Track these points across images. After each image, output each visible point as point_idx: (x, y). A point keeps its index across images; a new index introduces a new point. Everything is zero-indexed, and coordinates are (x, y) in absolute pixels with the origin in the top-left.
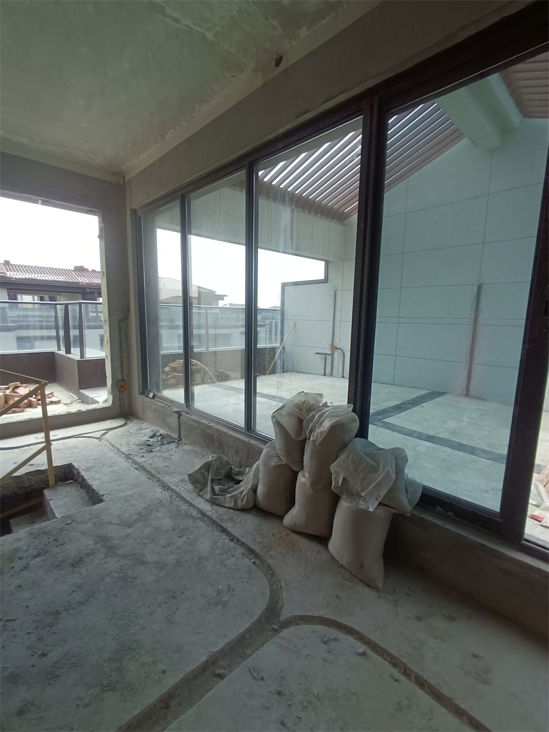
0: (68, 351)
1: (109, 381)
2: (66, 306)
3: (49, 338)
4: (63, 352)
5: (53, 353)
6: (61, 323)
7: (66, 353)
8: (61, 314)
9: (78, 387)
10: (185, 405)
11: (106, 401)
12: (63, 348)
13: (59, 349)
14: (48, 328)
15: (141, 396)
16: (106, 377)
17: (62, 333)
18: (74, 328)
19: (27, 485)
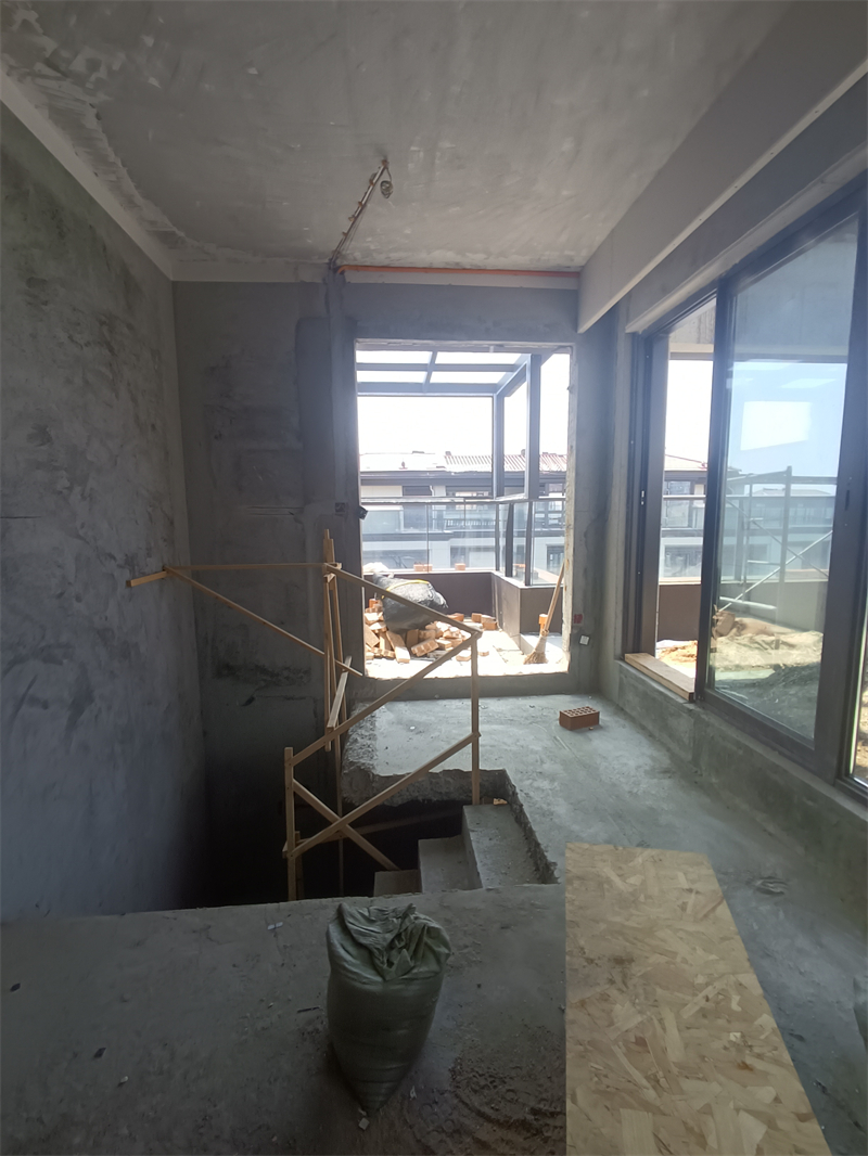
0: (508, 572)
2: (511, 504)
3: (486, 549)
4: (501, 574)
6: (502, 529)
7: (506, 575)
8: (503, 516)
9: (517, 628)
11: (559, 662)
12: (503, 569)
13: (497, 569)
14: (487, 535)
15: (618, 663)
16: (562, 620)
17: (502, 542)
18: (518, 536)
19: (444, 790)
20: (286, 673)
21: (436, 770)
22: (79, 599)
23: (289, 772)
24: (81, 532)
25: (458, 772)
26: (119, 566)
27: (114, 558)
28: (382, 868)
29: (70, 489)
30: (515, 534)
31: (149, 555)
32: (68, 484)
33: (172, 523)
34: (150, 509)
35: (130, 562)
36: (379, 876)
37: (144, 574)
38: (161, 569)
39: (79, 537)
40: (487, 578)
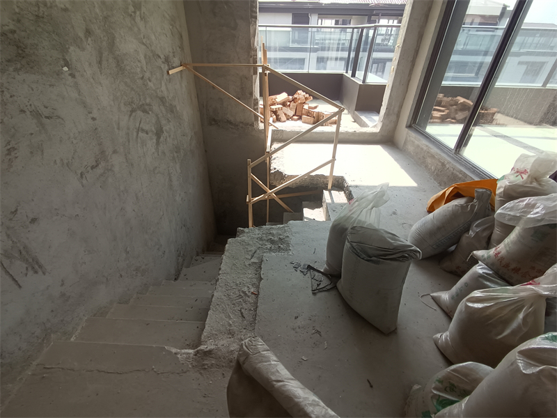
0: (353, 75)
1: (383, 110)
2: (363, 28)
3: (341, 59)
4: (349, 75)
5: (341, 76)
6: (353, 45)
7: (352, 76)
8: (355, 37)
9: (354, 107)
10: (454, 151)
11: (375, 126)
12: (350, 72)
13: (347, 72)
14: (343, 50)
15: (407, 130)
16: (381, 105)
17: (353, 55)
18: (363, 51)
19: (315, 183)
20: (241, 125)
21: (313, 174)
22: (150, 81)
23: (249, 170)
24: (144, 41)
25: (323, 176)
26: (163, 62)
27: (160, 57)
28: (286, 211)
29: (135, 12)
30: (361, 49)
31: (174, 56)
32: (133, 10)
33: (181, 36)
34: (171, 27)
35: (167, 60)
36: (285, 214)
37: (174, 68)
38: (179, 64)
39: (143, 44)
40: (340, 77)
